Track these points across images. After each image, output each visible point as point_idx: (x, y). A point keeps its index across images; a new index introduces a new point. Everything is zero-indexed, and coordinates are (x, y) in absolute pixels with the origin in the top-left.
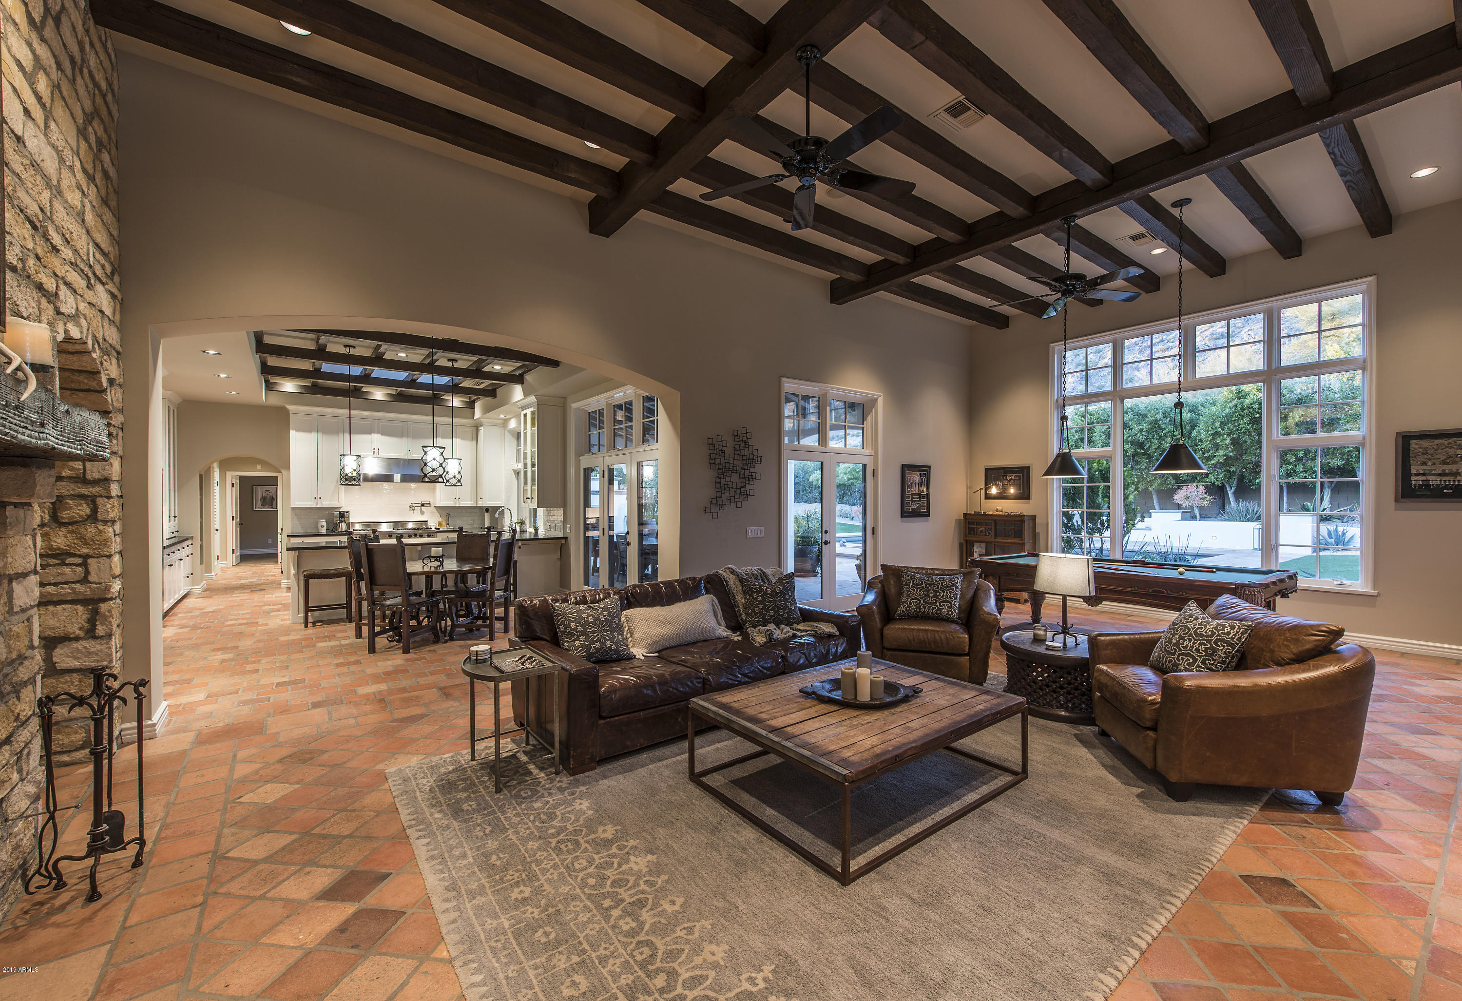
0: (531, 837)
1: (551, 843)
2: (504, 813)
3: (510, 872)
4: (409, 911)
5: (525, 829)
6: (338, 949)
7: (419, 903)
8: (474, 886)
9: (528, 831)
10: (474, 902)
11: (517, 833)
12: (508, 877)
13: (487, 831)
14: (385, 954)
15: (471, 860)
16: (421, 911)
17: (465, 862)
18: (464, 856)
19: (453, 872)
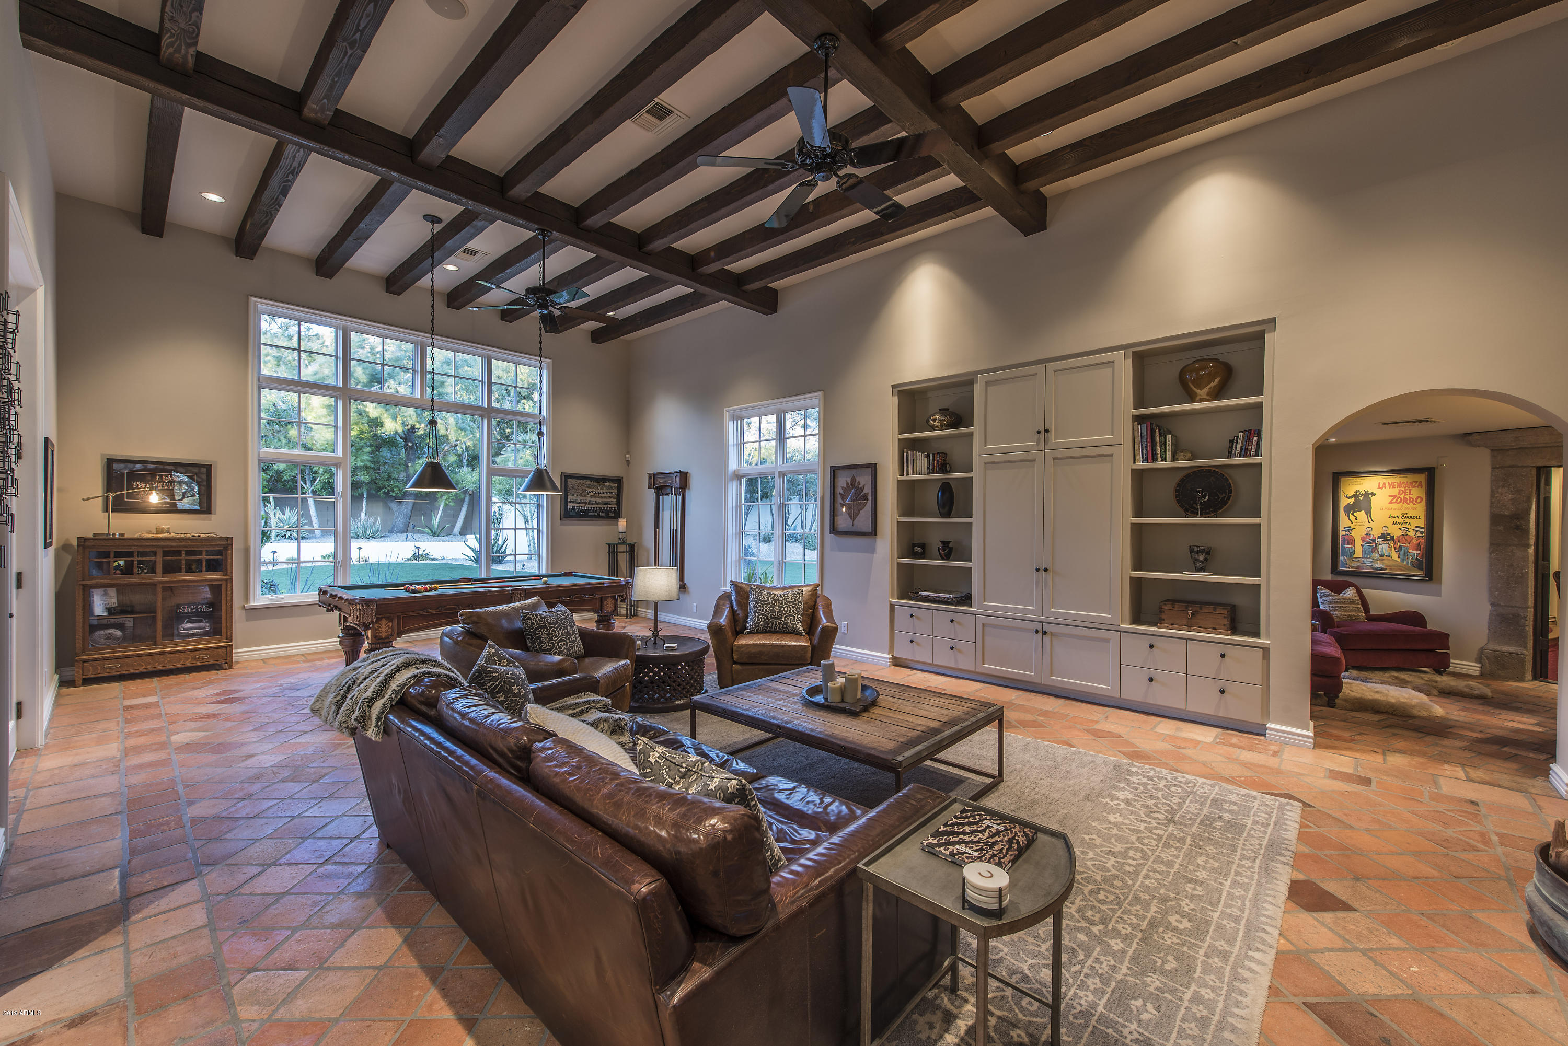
0: (1108, 951)
1: (1100, 931)
2: (1094, 1006)
3: (1169, 942)
4: (1298, 1001)
5: (1101, 963)
6: (1395, 1026)
7: (1283, 999)
8: (1216, 961)
9: (1102, 958)
10: (1228, 949)
11: (1114, 969)
12: (1175, 941)
13: (1139, 1003)
14: (1340, 983)
15: (1193, 987)
16: (1285, 991)
17: (1203, 991)
18: (1197, 999)
19: (1224, 992)
